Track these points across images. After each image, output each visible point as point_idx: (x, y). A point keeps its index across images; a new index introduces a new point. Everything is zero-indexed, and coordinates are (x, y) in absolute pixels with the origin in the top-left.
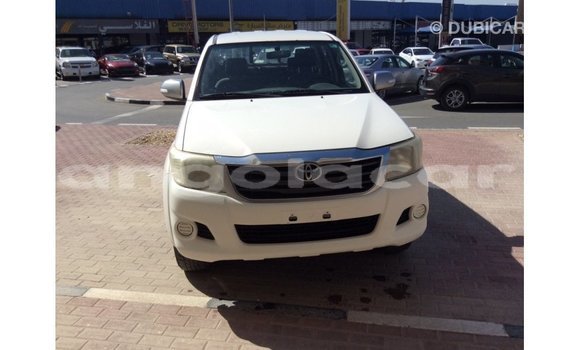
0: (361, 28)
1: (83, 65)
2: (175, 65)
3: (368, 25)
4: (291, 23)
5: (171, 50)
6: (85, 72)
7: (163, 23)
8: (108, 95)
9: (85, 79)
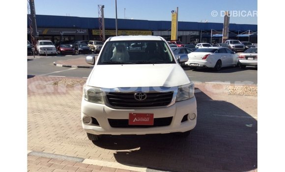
0: (184, 34)
1: (48, 49)
2: (93, 50)
3: (188, 33)
4: (151, 32)
5: (91, 43)
6: (49, 52)
7: (90, 31)
8: (54, 63)
9: (49, 55)
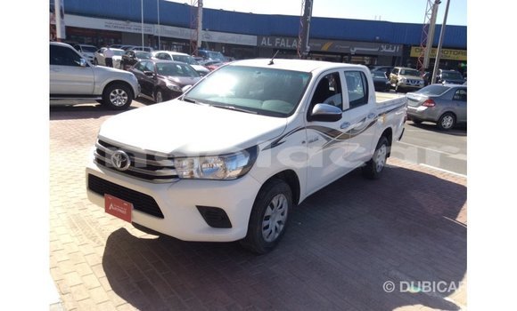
7: (406, 49)
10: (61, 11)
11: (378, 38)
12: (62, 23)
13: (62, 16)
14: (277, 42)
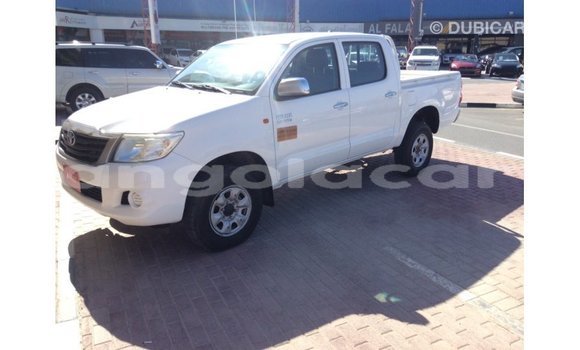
10: (155, 15)
11: (511, 13)
12: (156, 27)
13: (156, 21)
14: (387, 29)
